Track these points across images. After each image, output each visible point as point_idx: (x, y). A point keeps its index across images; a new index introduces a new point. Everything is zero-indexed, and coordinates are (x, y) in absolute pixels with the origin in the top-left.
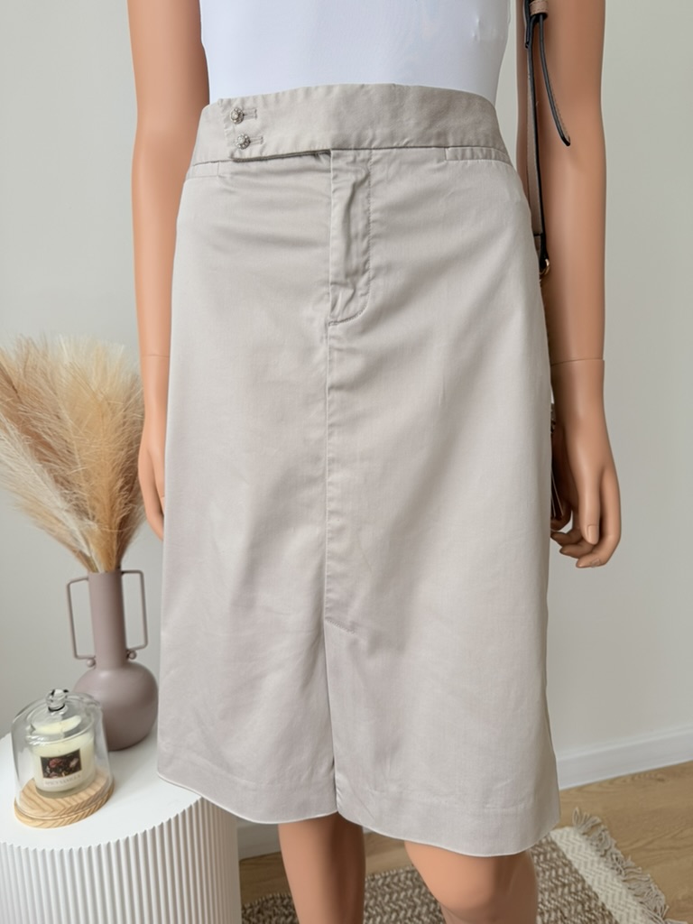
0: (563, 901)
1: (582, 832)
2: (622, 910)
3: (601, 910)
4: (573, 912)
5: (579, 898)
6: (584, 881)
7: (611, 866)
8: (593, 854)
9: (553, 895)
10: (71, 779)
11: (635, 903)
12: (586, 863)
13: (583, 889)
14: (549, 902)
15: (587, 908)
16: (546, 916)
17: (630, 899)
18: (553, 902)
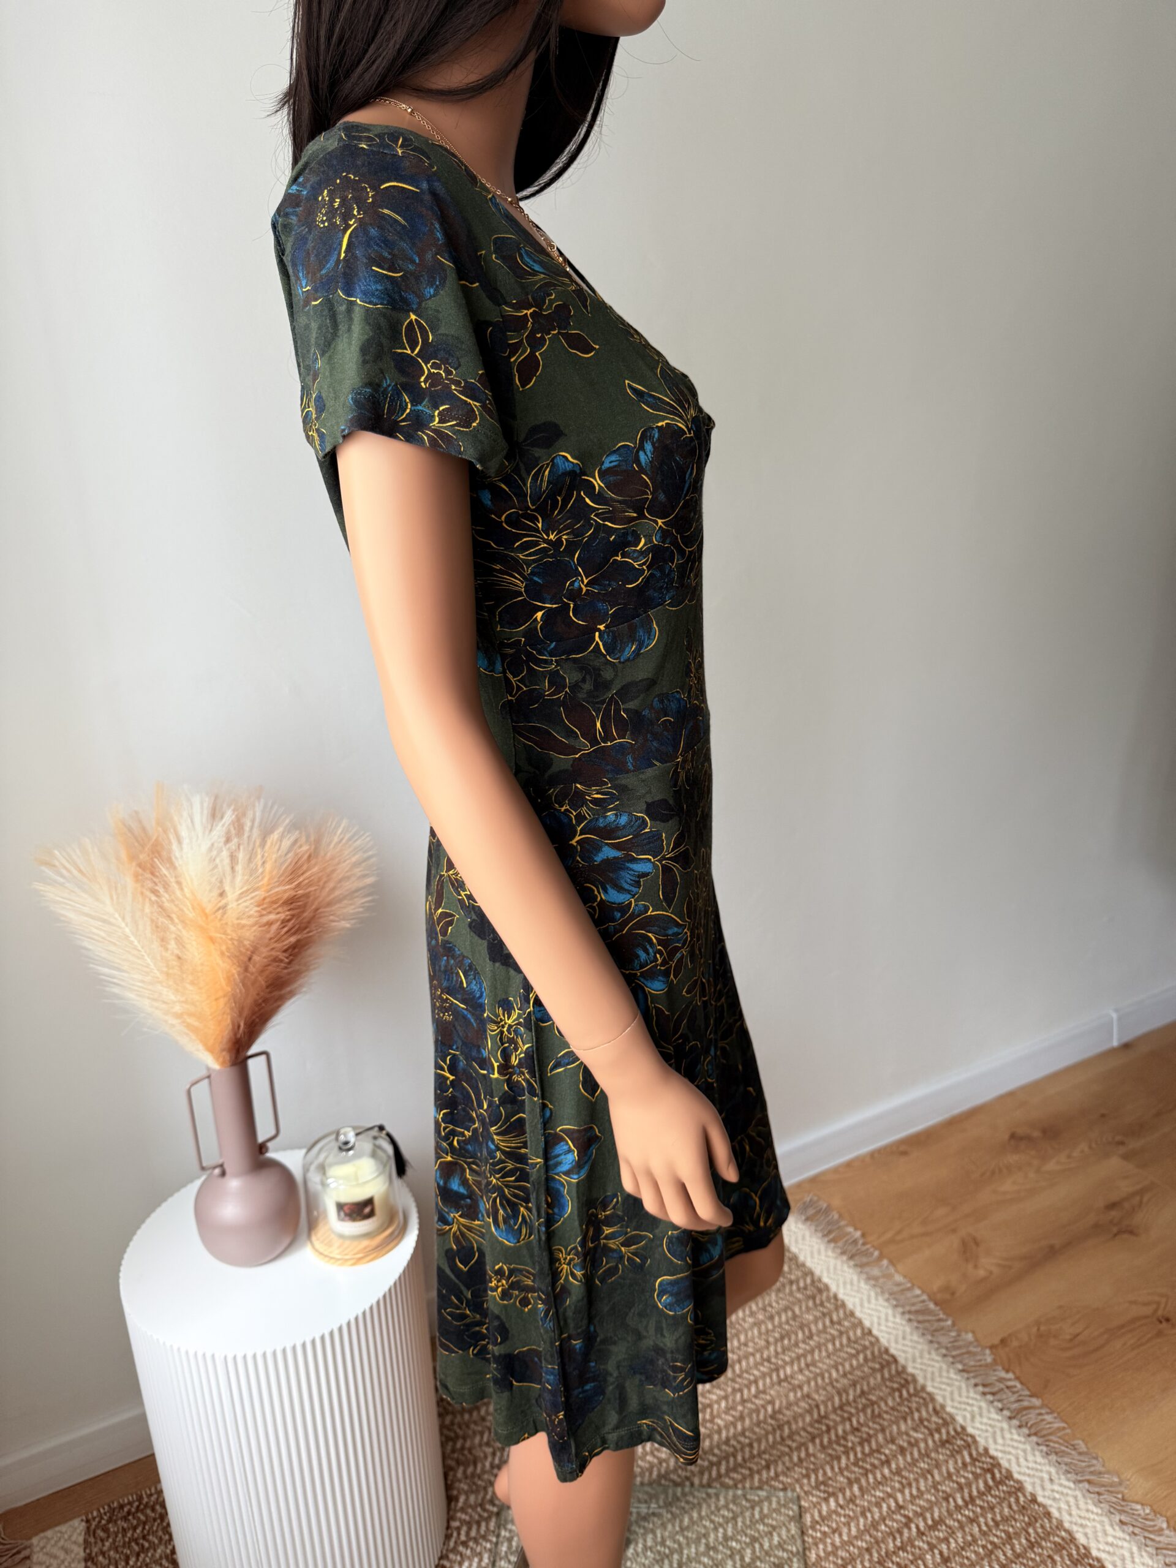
0: (791, 1299)
1: (803, 1218)
2: (855, 1297)
3: (832, 1301)
4: (804, 1308)
5: (809, 1293)
6: (811, 1273)
7: (839, 1251)
8: (819, 1241)
9: (781, 1295)
11: (867, 1287)
12: (812, 1253)
13: (813, 1281)
14: (777, 1303)
15: (818, 1302)
16: (777, 1319)
17: (862, 1284)
18: (780, 1302)
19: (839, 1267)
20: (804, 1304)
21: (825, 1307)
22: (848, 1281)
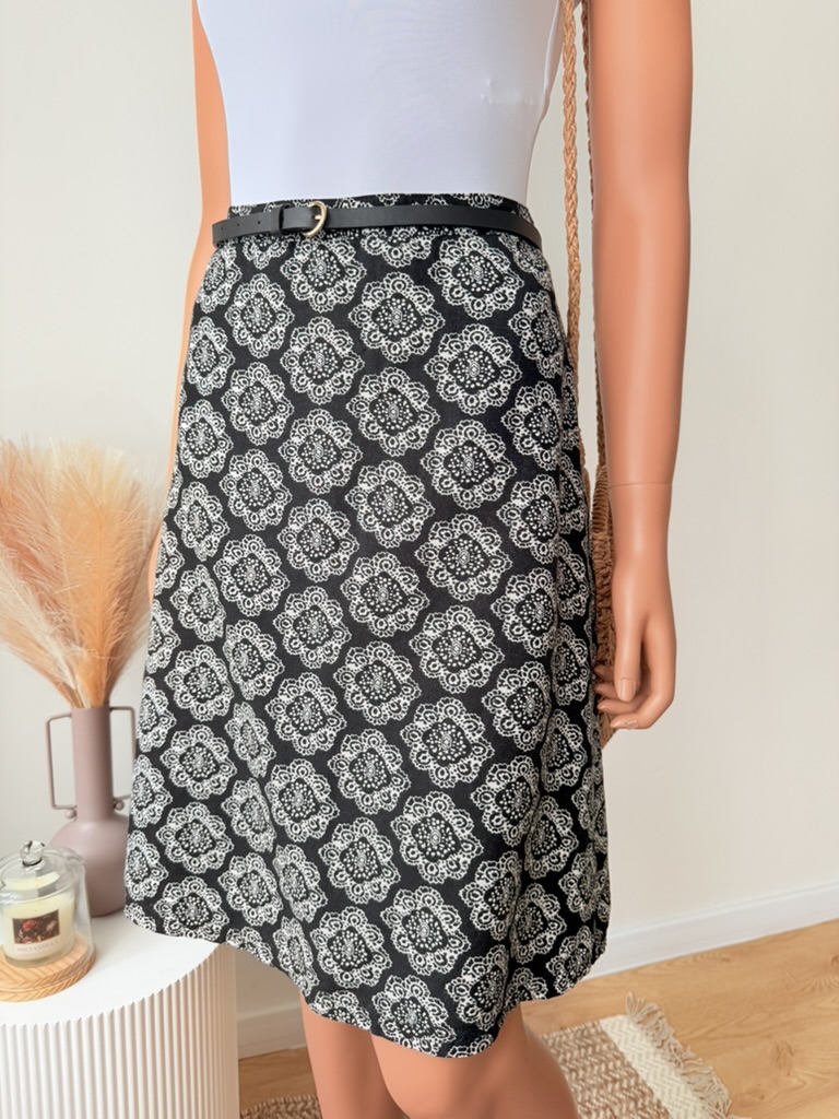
0: (613, 1099)
1: (637, 1020)
2: (680, 1107)
3: (656, 1107)
4: (624, 1111)
5: (632, 1095)
6: (637, 1075)
7: (669, 1058)
8: (649, 1045)
9: (602, 1092)
10: (47, 945)
11: (695, 1099)
12: (640, 1055)
13: (637, 1084)
14: (597, 1100)
15: (640, 1106)
17: (689, 1094)
18: (601, 1099)
19: (666, 1073)
20: (624, 1106)
21: (646, 1112)
22: (675, 1090)
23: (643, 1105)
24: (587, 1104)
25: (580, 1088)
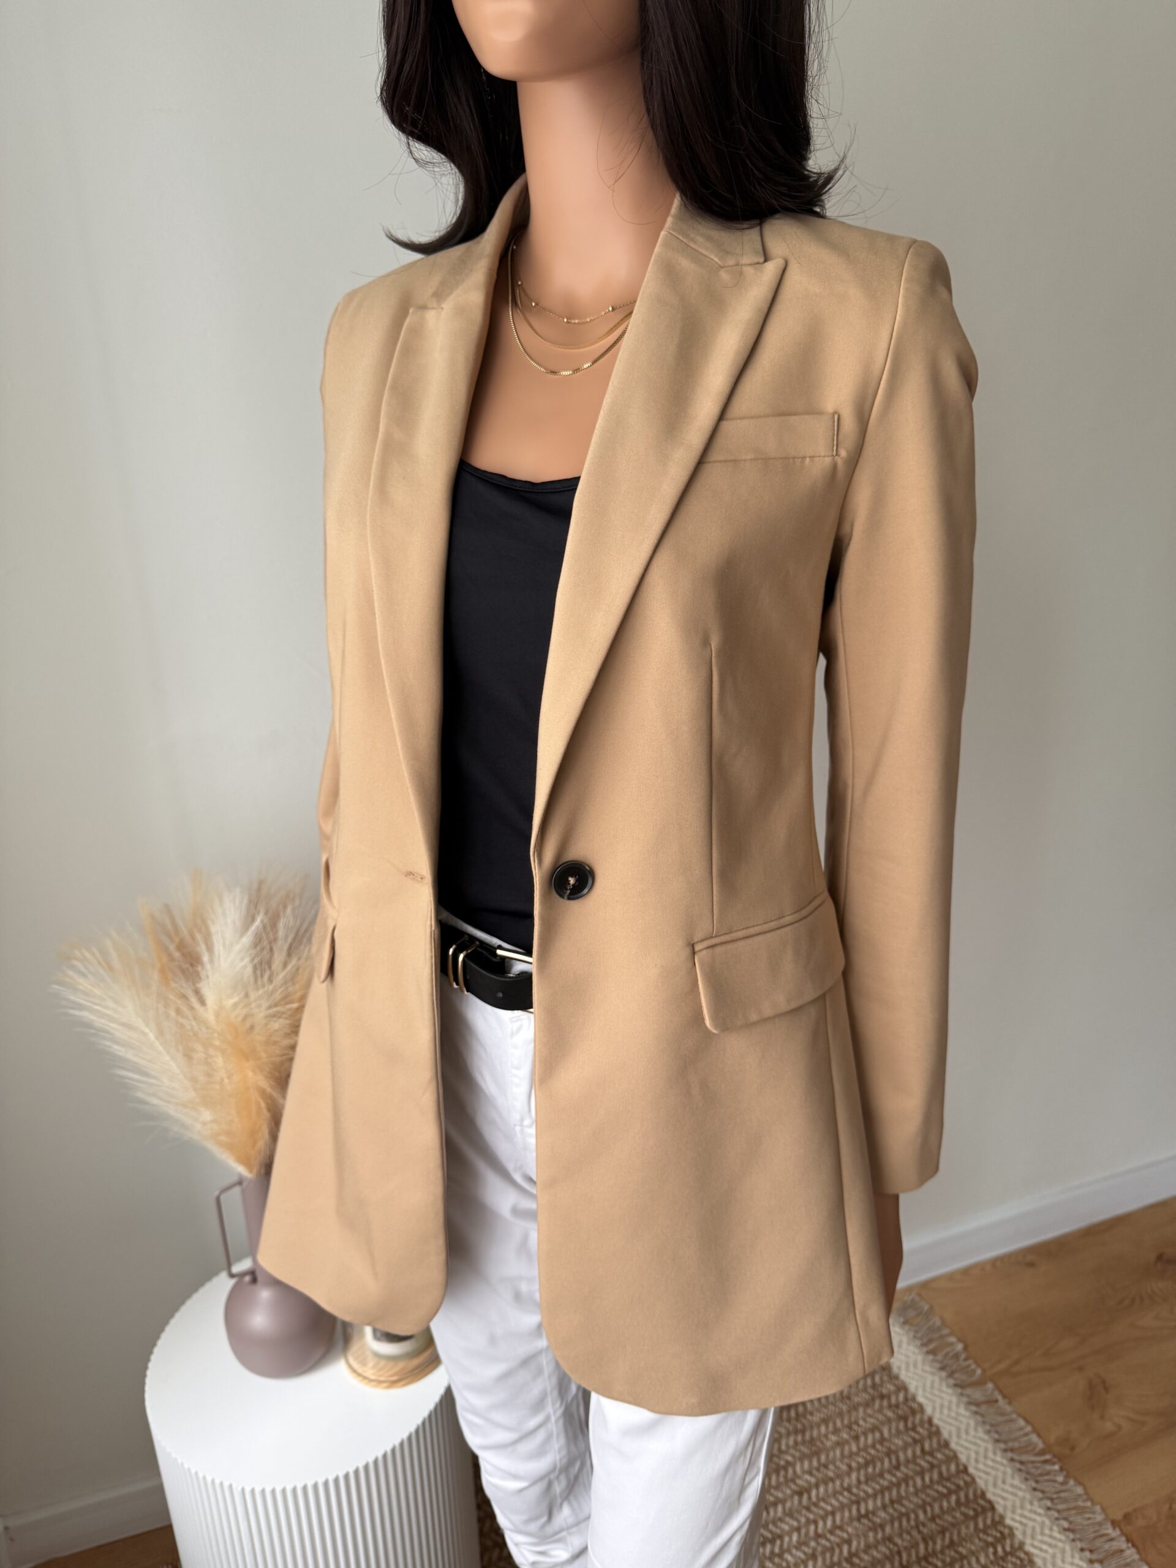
19: (936, 1385)
20: (894, 1425)
21: (917, 1432)
22: (946, 1404)
23: (913, 1423)
24: (855, 1427)
25: (845, 1408)
